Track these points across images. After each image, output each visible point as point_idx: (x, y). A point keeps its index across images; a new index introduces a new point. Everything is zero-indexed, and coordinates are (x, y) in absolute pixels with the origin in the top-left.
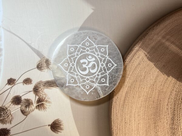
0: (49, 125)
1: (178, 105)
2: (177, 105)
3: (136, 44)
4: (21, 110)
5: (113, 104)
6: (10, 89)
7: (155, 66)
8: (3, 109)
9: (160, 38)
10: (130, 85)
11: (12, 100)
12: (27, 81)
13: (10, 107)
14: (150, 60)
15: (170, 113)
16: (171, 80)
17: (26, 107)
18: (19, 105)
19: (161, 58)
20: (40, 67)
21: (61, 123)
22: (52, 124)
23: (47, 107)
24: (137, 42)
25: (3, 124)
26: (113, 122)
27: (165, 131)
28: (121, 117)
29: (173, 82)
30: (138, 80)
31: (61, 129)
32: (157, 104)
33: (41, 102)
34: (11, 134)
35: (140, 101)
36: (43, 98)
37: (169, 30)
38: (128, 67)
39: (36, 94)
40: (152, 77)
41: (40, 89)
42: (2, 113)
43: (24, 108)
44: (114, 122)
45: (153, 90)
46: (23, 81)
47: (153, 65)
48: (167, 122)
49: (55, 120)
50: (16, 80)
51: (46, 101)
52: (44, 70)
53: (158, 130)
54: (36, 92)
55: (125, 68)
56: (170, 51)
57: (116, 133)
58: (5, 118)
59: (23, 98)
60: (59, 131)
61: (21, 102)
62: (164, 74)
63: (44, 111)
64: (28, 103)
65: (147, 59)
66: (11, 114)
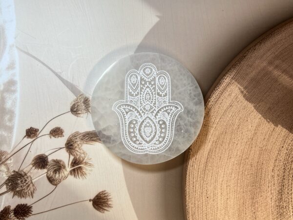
0: (90, 200)
1: (290, 170)
2: (288, 170)
3: (226, 73)
4: (47, 177)
5: (189, 169)
6: (30, 144)
7: (255, 108)
8: (21, 175)
9: (265, 64)
10: (215, 138)
11: (33, 161)
12: (56, 132)
13: (31, 171)
14: (247, 100)
15: (276, 182)
16: (281, 131)
17: (55, 172)
18: (44, 168)
19: (265, 96)
20: (75, 110)
21: (108, 198)
22: (94, 199)
23: (87, 172)
24: (228, 71)
25: (21, 198)
26: (187, 196)
27: (268, 210)
28: (201, 188)
29: (283, 134)
30: (227, 131)
31: (109, 206)
32: (256, 168)
33: (78, 165)
34: (33, 213)
35: (231, 164)
36: (81, 159)
37: (279, 51)
38: (212, 110)
39: (70, 152)
40: (250, 127)
41: (76, 145)
42: (19, 181)
43: (52, 173)
44: (189, 197)
45: (252, 147)
46: (50, 132)
47: (253, 108)
48: (271, 196)
49: (100, 193)
50: (38, 130)
51: (86, 163)
52: (82, 115)
53: (258, 208)
54: (71, 148)
55: (208, 112)
56: (280, 84)
57: (192, 213)
58: (24, 188)
59: (50, 158)
60: (105, 210)
61: (47, 165)
62: (269, 122)
63: (83, 179)
64: (58, 166)
65: (243, 98)
66: (32, 183)
